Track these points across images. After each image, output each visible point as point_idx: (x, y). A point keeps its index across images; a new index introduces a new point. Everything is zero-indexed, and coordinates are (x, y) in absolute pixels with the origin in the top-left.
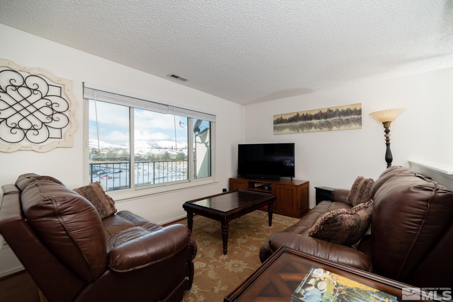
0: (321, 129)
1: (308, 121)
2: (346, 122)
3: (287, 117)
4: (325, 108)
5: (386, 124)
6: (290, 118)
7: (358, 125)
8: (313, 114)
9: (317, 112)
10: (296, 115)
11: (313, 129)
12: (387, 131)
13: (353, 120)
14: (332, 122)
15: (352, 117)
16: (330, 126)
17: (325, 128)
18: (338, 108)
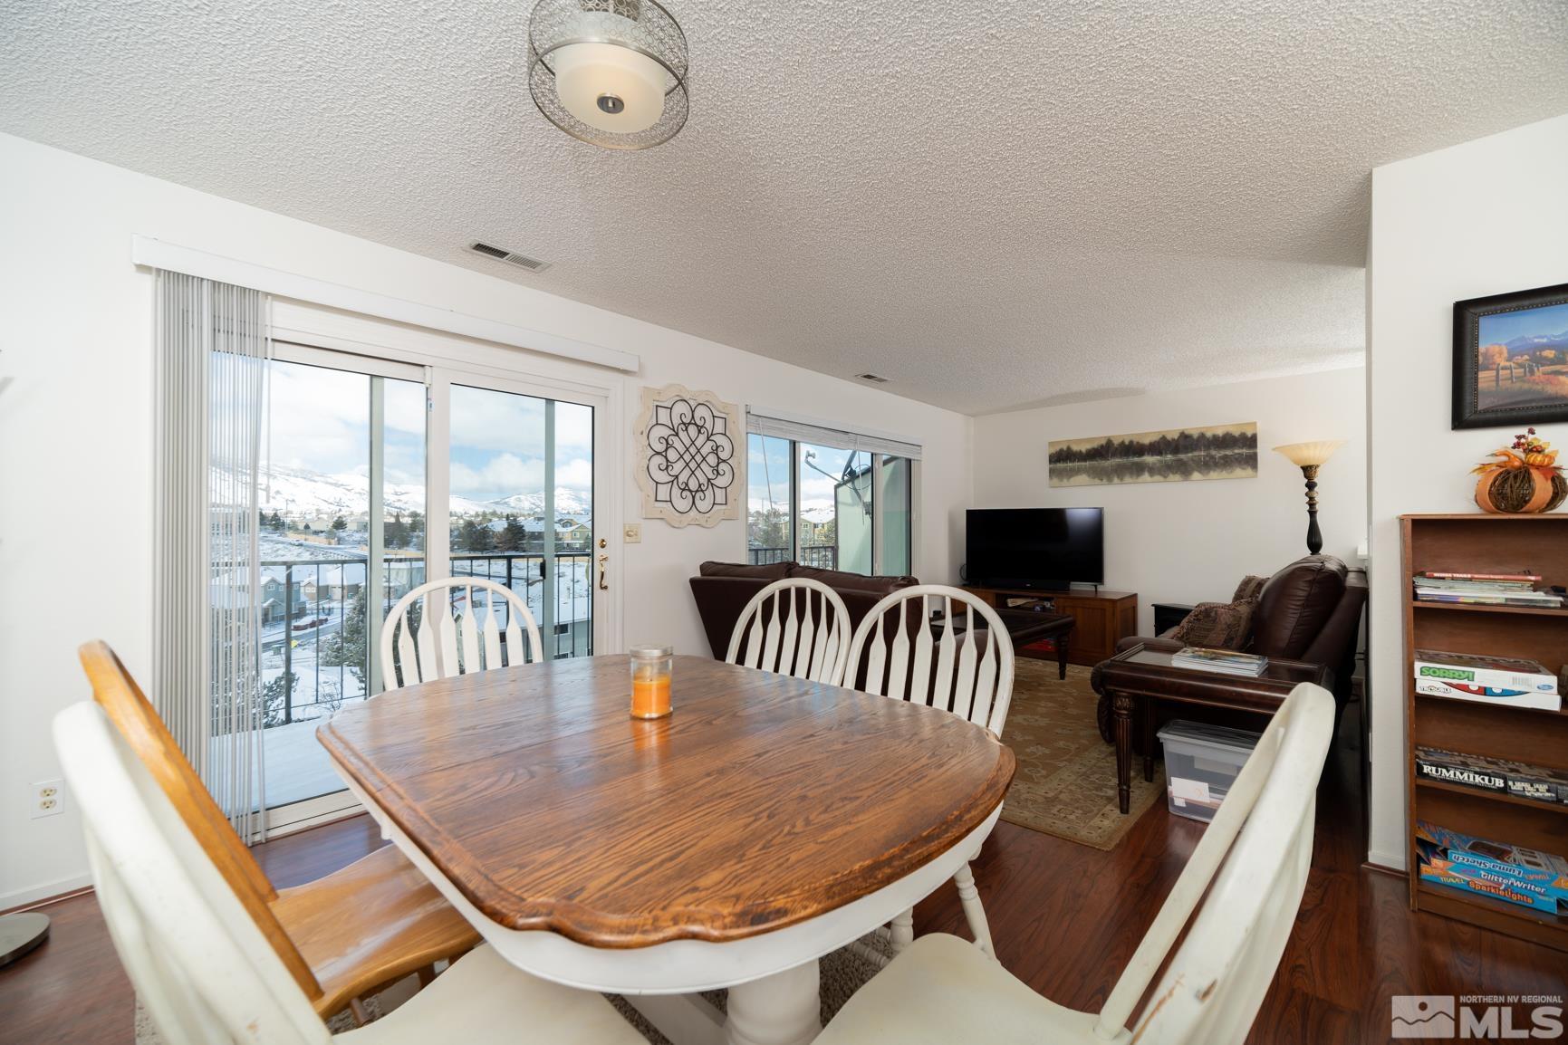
0: (1165, 477)
1: (1133, 457)
2: (1222, 461)
3: (1084, 448)
4: (1176, 431)
5: (1308, 471)
6: (1089, 450)
7: (1249, 471)
8: (1146, 441)
9: (1155, 438)
10: (1104, 442)
11: (1146, 476)
12: (1311, 486)
13: (1236, 459)
14: (1191, 462)
15: (1236, 451)
16: (1184, 470)
17: (1173, 473)
18: (1203, 430)
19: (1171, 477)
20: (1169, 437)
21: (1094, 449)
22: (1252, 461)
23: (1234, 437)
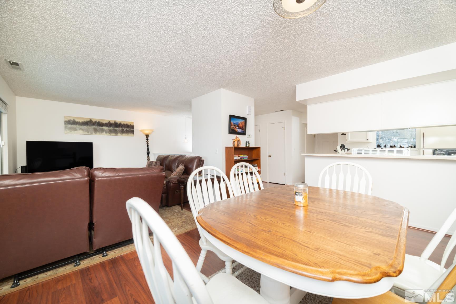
0: (110, 134)
1: (100, 127)
2: (126, 131)
3: (81, 121)
4: (113, 121)
5: (147, 136)
6: (83, 122)
7: (132, 134)
8: (104, 122)
9: (107, 122)
10: (89, 120)
11: (104, 133)
12: (147, 139)
13: (129, 131)
14: (117, 131)
15: (129, 129)
16: (116, 132)
17: (112, 133)
18: (121, 122)
19: (112, 134)
20: (111, 122)
21: (85, 122)
22: (132, 132)
23: (129, 125)
